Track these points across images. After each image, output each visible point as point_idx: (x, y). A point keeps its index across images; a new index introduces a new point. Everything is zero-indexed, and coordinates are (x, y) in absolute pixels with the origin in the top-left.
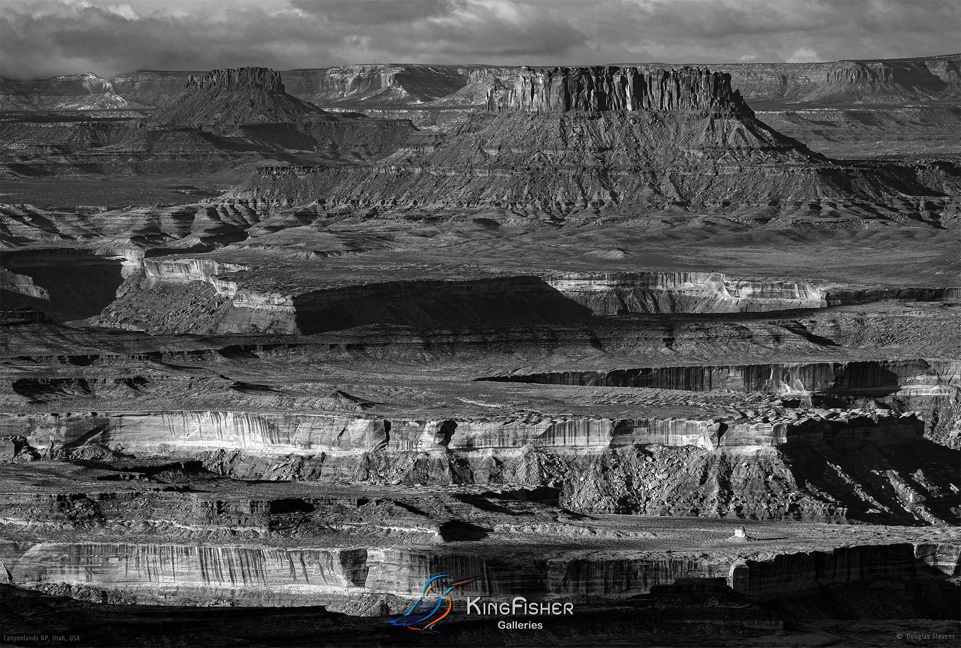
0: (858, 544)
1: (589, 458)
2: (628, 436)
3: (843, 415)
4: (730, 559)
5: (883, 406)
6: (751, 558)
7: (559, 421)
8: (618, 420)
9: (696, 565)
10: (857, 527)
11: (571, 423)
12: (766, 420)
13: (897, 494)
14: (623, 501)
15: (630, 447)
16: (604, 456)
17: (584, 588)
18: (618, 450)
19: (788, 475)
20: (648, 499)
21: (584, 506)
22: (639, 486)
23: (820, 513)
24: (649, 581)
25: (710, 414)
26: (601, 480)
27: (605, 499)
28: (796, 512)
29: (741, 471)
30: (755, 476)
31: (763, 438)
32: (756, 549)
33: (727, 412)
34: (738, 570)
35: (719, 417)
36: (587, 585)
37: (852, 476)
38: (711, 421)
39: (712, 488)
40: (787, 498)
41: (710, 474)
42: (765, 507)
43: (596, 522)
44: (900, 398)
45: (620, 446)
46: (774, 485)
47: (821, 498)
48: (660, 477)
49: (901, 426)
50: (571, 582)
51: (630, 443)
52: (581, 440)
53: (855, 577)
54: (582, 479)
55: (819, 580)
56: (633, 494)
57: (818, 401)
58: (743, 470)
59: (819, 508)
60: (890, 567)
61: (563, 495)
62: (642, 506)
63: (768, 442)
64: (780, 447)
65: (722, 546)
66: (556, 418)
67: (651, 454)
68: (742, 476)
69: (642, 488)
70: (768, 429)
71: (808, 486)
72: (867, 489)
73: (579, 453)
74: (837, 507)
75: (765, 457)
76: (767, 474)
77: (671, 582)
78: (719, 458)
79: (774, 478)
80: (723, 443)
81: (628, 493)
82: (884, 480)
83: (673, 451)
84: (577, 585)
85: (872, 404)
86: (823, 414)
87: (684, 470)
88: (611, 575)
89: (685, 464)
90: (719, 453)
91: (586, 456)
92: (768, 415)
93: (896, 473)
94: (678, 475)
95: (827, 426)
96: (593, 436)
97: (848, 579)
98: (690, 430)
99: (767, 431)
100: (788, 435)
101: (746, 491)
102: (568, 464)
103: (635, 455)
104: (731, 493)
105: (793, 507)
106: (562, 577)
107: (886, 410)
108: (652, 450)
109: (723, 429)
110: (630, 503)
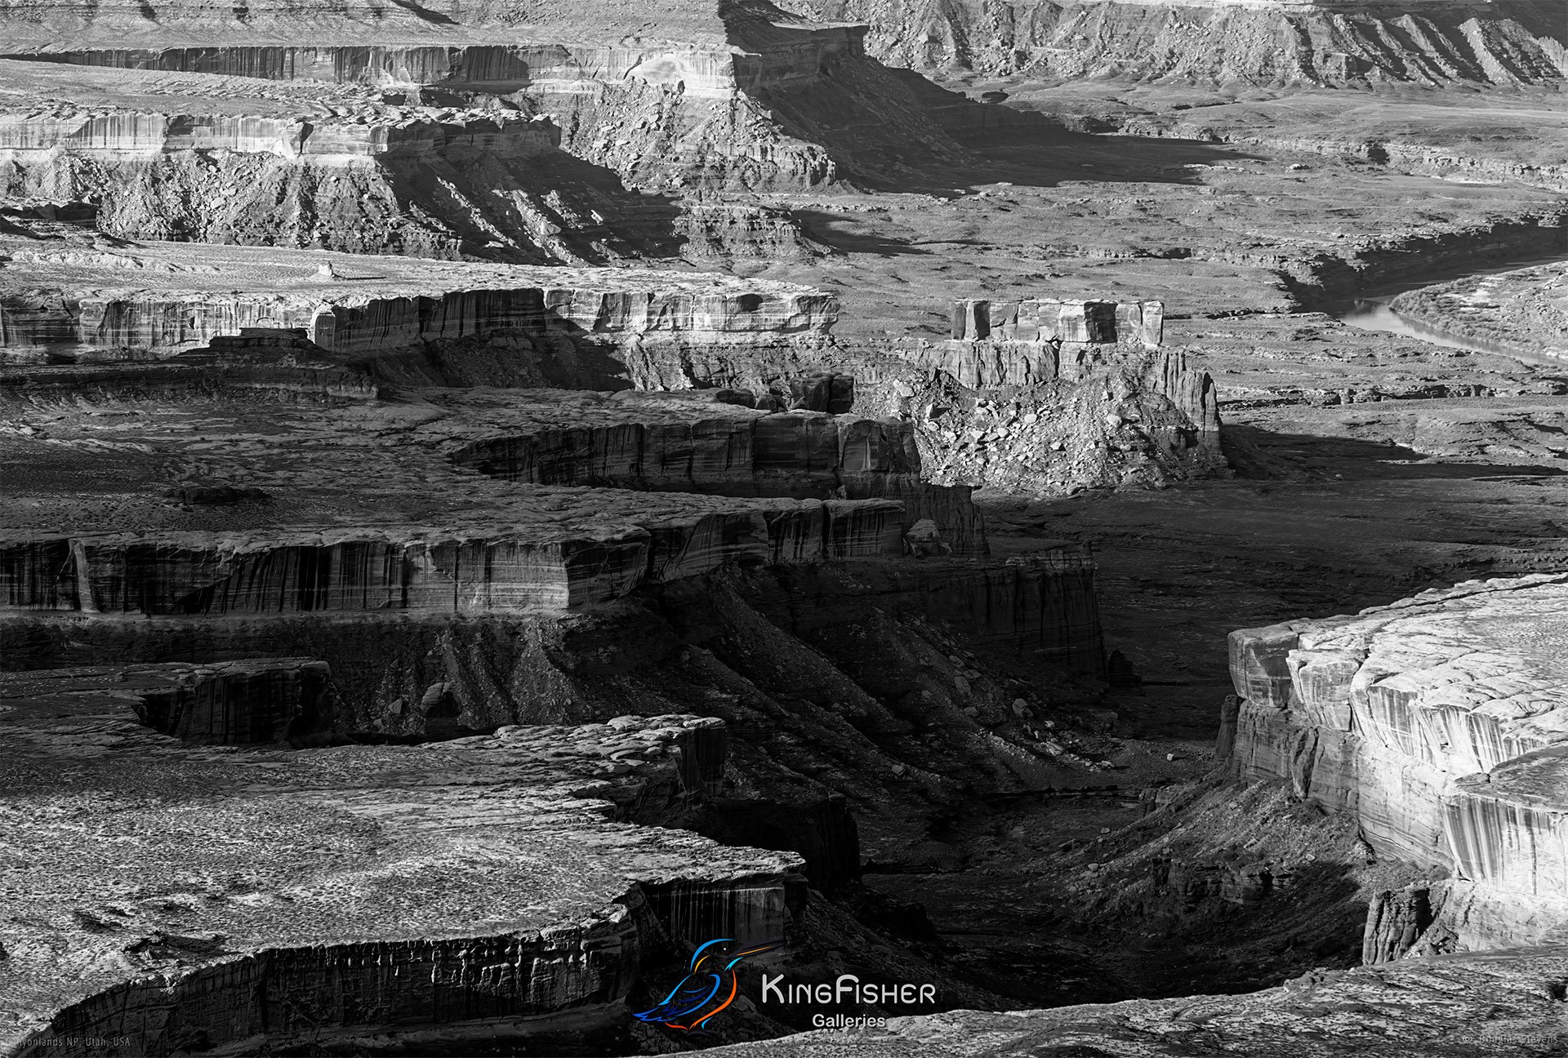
0: (474, 288)
1: (136, 166)
2: (186, 137)
3: (459, 118)
4: (312, 304)
5: (511, 106)
6: (338, 303)
7: (99, 115)
8: (174, 116)
9: (268, 311)
10: (473, 265)
11: (113, 119)
12: (362, 121)
13: (525, 223)
14: (178, 223)
15: (188, 153)
16: (155, 164)
17: (126, 339)
18: (172, 155)
19: (388, 194)
20: (210, 222)
21: (127, 229)
22: (199, 205)
23: (427, 245)
24: (209, 331)
25: (293, 110)
26: (151, 194)
27: (155, 220)
28: (397, 244)
29: (329, 187)
30: (346, 194)
31: (357, 144)
32: (345, 292)
33: (313, 108)
34: (322, 319)
35: (302, 115)
36: (130, 334)
37: (470, 197)
38: (292, 120)
39: (290, 209)
40: (386, 224)
41: (290, 191)
42: (359, 236)
43: (143, 251)
44: (532, 96)
45: (175, 150)
46: (370, 207)
47: (428, 226)
48: (226, 193)
49: (532, 133)
50: (110, 330)
51: (188, 146)
52: (126, 142)
53: (469, 331)
54: (126, 193)
55: (424, 334)
56: (190, 214)
57: (428, 98)
58: (331, 186)
59: (426, 238)
60: (513, 319)
61: (101, 213)
62: (202, 231)
63: (364, 149)
64: (379, 157)
65: (302, 287)
66: (95, 110)
67: (215, 163)
68: (330, 195)
69: (202, 207)
70: (364, 132)
71: (413, 209)
72: (487, 214)
73: (123, 159)
74: (449, 237)
75: (359, 170)
76: (362, 193)
77: (236, 333)
78: (300, 170)
79: (370, 198)
80: (306, 150)
81: (184, 213)
82: (509, 204)
83: (243, 159)
84: (118, 334)
85: (496, 102)
86: (433, 114)
87: (256, 184)
88: (160, 323)
89: (258, 176)
90: (301, 162)
91: (132, 163)
92: (365, 114)
93: (525, 195)
94: (249, 190)
95: (440, 131)
96: (141, 137)
97: (461, 333)
98: (265, 131)
99: (363, 136)
100: (389, 141)
101: (335, 214)
102: (109, 173)
103: (195, 162)
104: (315, 216)
105: (394, 237)
106: (98, 324)
107: (514, 112)
108: (216, 157)
109: (307, 131)
110: (187, 227)
